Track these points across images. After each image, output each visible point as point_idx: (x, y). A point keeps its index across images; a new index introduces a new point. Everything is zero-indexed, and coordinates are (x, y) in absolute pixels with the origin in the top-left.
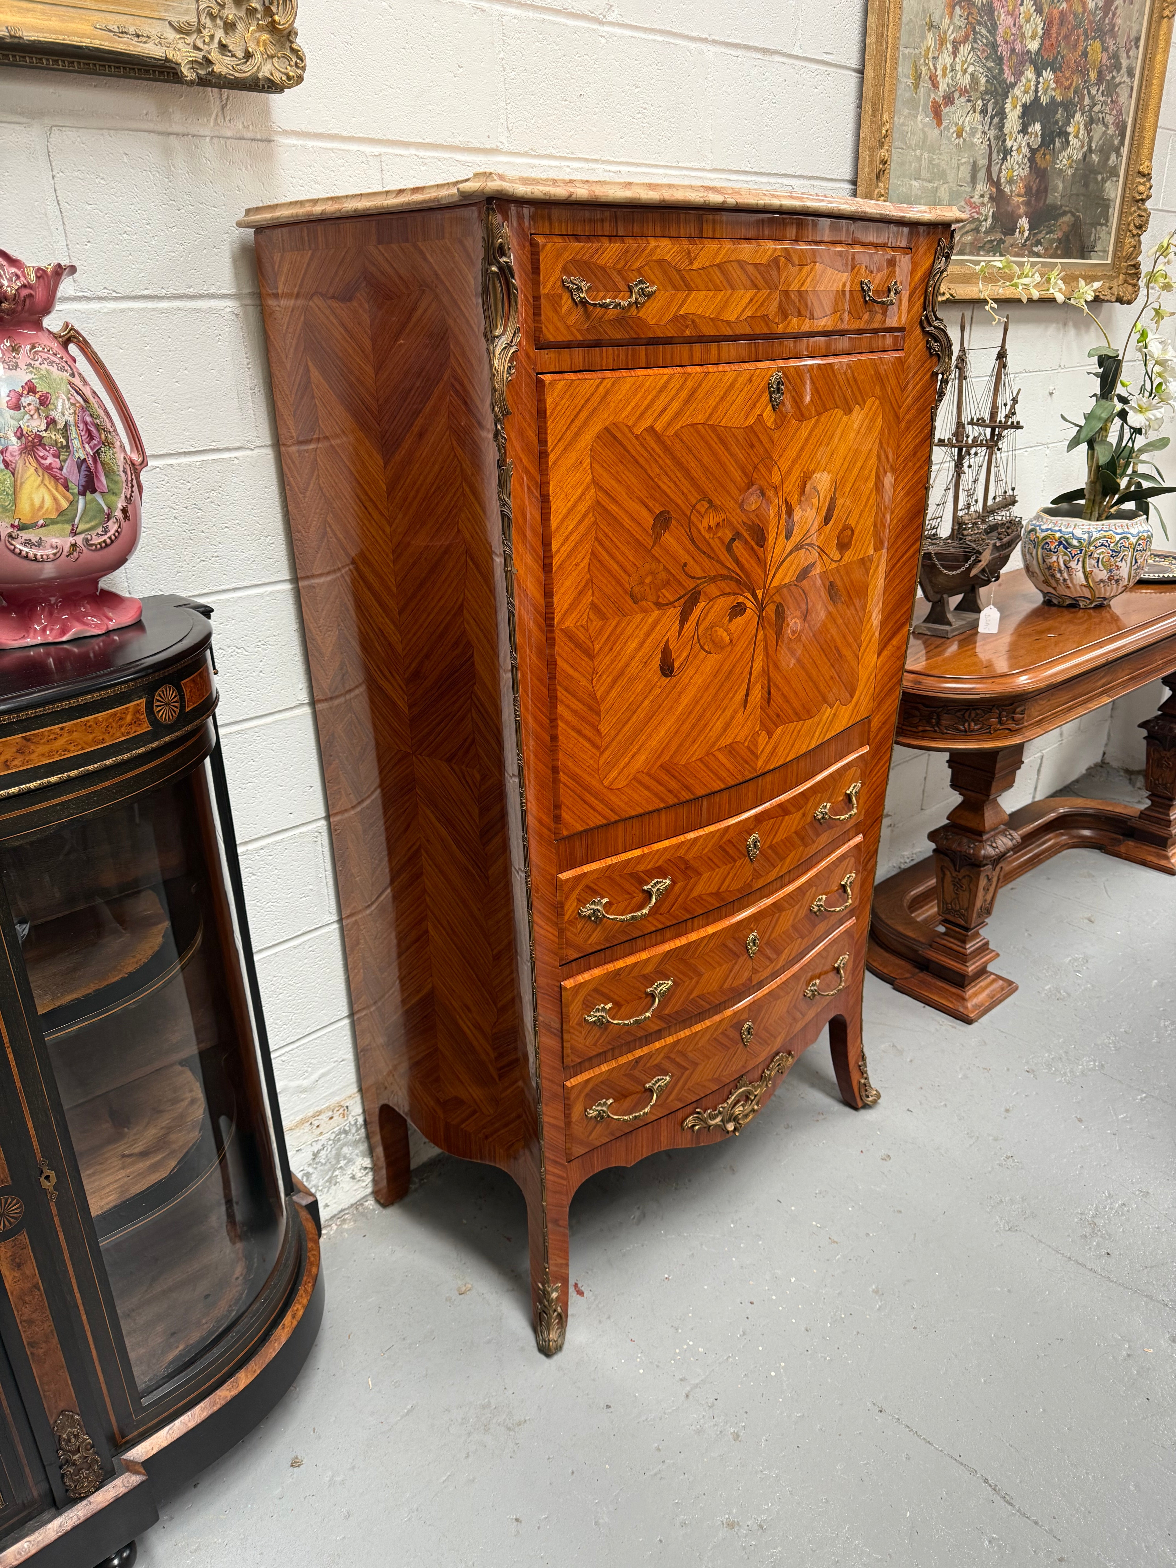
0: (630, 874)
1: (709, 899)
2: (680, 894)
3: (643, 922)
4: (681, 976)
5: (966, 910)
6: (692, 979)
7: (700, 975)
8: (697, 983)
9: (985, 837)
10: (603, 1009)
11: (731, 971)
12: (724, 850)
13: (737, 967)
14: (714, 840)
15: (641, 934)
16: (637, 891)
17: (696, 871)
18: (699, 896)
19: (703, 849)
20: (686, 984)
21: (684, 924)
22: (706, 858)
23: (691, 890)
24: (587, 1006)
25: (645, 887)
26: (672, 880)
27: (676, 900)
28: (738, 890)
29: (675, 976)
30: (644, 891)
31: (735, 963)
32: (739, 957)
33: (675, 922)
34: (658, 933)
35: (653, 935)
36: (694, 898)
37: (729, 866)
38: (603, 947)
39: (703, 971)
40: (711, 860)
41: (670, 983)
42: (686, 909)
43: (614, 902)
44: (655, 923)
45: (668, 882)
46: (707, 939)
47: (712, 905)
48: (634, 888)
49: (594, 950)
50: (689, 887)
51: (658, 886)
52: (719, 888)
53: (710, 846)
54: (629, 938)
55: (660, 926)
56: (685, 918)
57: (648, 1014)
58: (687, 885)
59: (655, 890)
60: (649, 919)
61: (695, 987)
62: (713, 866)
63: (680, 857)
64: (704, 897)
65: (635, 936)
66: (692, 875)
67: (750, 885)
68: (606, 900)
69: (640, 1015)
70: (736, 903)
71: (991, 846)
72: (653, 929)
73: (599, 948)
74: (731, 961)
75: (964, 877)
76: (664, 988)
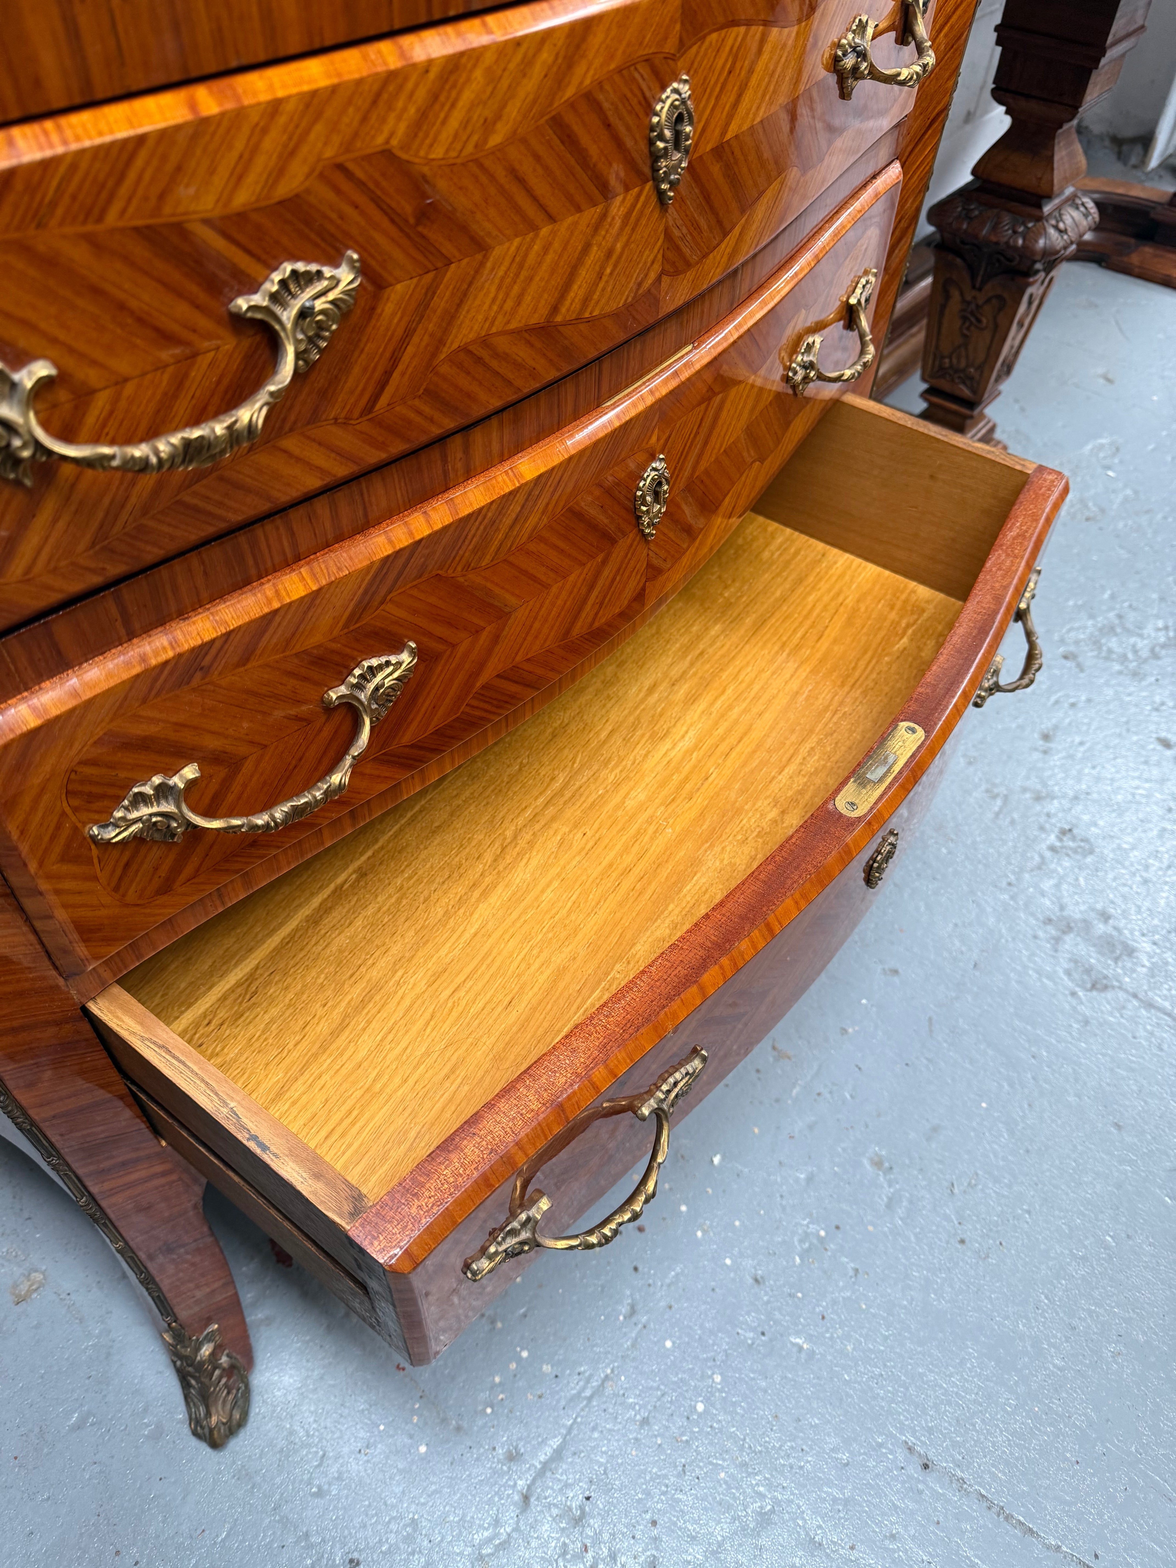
0: (147, 234)
1: (522, 353)
2: (408, 334)
3: (263, 459)
4: (439, 630)
5: (980, 368)
6: (478, 631)
7: (502, 615)
8: (496, 639)
9: (1047, 209)
10: (163, 791)
11: (591, 588)
12: (569, 139)
13: (607, 572)
14: (529, 86)
15: (265, 507)
16: (203, 323)
17: (464, 229)
18: (485, 341)
19: (488, 126)
20: (462, 649)
21: (435, 454)
22: (500, 173)
23: (450, 318)
24: (91, 798)
25: (242, 303)
26: (363, 270)
27: (394, 361)
28: (616, 315)
29: (418, 633)
30: (238, 321)
31: (604, 562)
32: (613, 541)
33: (398, 447)
34: (341, 496)
35: (321, 507)
36: (465, 349)
37: (591, 214)
38: (96, 580)
39: (513, 601)
40: (521, 181)
41: (405, 658)
42: (432, 395)
43: (92, 376)
44: (319, 458)
45: (345, 276)
46: (521, 498)
47: (533, 373)
48: (182, 310)
49: (54, 598)
50: (441, 302)
51: (304, 298)
52: (555, 309)
53: (513, 111)
54: (210, 530)
55: (342, 471)
56: (436, 431)
57: (336, 779)
58: (431, 291)
59: (288, 316)
60: (290, 443)
61: (490, 651)
62: (530, 210)
63: (387, 154)
64: (503, 344)
65: (236, 518)
66: (448, 248)
67: (651, 297)
68: (42, 369)
69: (308, 785)
70: (606, 365)
71: (1056, 227)
72: (314, 483)
73: (76, 587)
74: (592, 557)
75: (988, 301)
76: (386, 678)
